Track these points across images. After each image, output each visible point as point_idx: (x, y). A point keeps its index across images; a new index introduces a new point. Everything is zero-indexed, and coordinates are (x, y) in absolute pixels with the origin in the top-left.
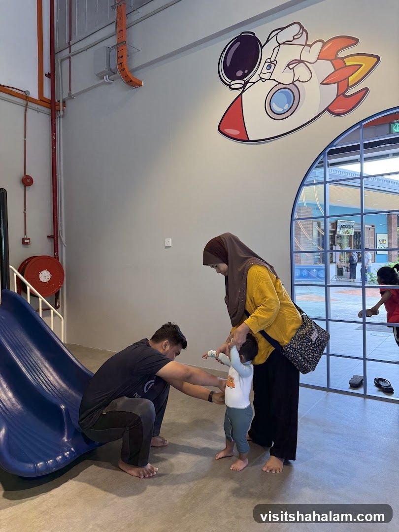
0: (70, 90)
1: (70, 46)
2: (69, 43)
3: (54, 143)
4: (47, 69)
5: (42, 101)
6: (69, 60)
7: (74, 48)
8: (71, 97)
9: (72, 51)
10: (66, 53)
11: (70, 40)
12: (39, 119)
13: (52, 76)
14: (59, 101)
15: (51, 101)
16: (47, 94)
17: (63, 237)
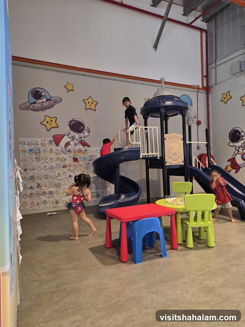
0: (216, 81)
1: (216, 62)
2: (216, 61)
3: (208, 105)
4: (205, 74)
5: (203, 88)
6: (215, 68)
7: (218, 63)
8: (216, 84)
9: (217, 64)
10: (214, 65)
11: (216, 59)
12: (202, 96)
13: (207, 76)
14: (210, 86)
15: (207, 87)
16: (205, 85)
17: (211, 145)
